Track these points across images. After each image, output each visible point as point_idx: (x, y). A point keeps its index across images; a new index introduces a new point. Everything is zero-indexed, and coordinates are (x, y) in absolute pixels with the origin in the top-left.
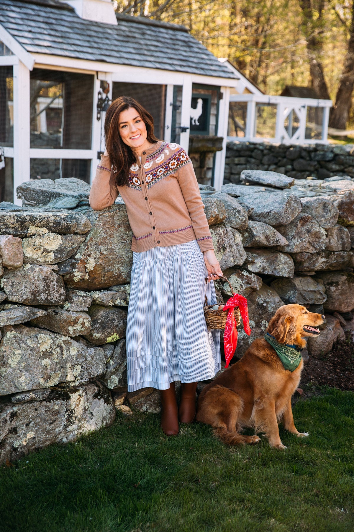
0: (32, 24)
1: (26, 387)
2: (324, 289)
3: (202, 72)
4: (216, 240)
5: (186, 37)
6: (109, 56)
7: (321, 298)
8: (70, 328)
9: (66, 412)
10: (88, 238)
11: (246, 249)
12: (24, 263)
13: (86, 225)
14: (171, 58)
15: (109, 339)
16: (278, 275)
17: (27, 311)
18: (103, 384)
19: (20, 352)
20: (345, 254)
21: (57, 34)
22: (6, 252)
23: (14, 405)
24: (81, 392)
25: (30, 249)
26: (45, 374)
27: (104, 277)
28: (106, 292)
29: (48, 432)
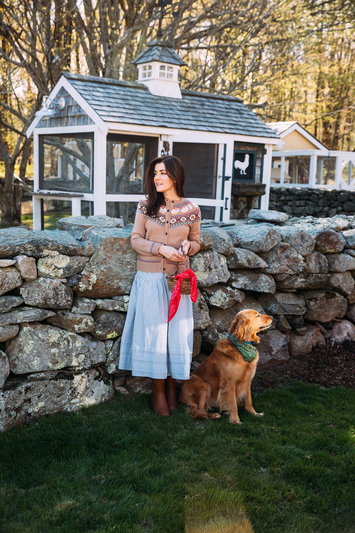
0: (112, 100)
1: (37, 369)
2: (304, 303)
3: (248, 133)
4: (203, 262)
5: (240, 106)
6: (171, 122)
7: (300, 310)
8: (75, 326)
9: (70, 389)
10: (91, 259)
11: (230, 270)
12: (38, 277)
13: (90, 249)
14: (223, 123)
15: (109, 336)
16: (259, 291)
17: (39, 312)
18: (103, 369)
19: (33, 342)
20: (323, 276)
21: (130, 107)
22: (22, 268)
23: (29, 381)
24: (83, 374)
25: (43, 266)
26: (54, 360)
27: (106, 289)
28: (107, 300)
29: (56, 403)
